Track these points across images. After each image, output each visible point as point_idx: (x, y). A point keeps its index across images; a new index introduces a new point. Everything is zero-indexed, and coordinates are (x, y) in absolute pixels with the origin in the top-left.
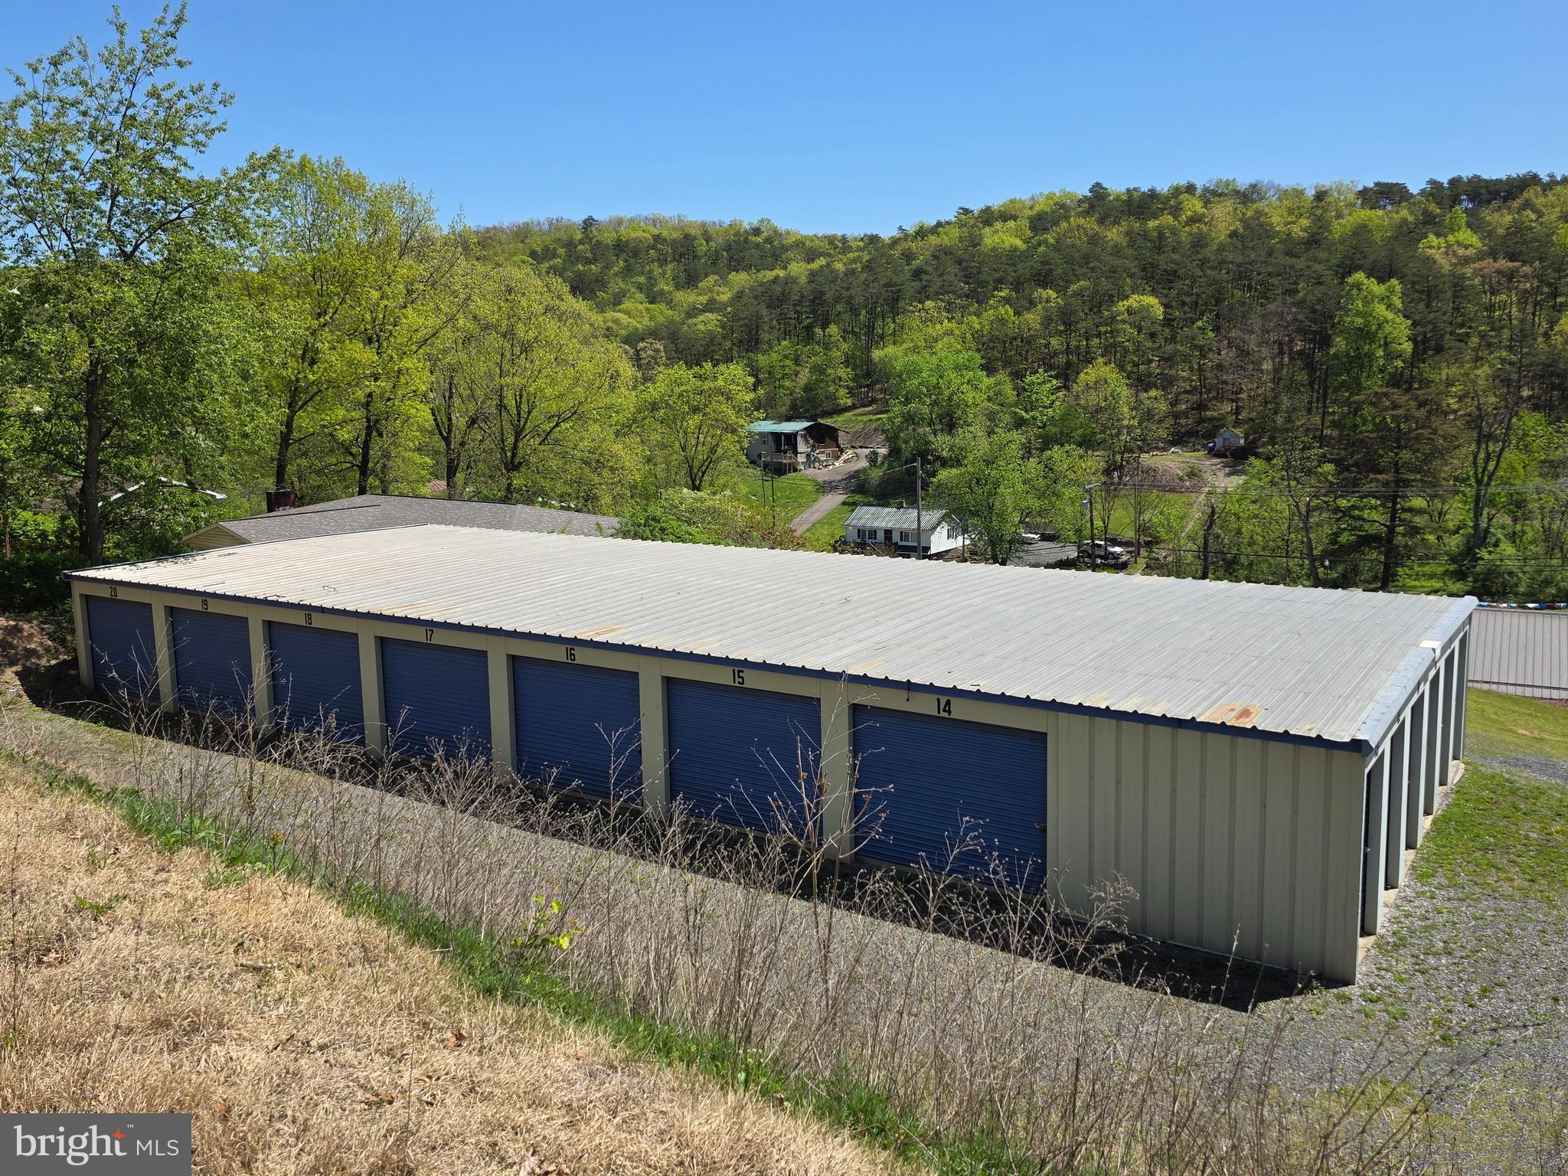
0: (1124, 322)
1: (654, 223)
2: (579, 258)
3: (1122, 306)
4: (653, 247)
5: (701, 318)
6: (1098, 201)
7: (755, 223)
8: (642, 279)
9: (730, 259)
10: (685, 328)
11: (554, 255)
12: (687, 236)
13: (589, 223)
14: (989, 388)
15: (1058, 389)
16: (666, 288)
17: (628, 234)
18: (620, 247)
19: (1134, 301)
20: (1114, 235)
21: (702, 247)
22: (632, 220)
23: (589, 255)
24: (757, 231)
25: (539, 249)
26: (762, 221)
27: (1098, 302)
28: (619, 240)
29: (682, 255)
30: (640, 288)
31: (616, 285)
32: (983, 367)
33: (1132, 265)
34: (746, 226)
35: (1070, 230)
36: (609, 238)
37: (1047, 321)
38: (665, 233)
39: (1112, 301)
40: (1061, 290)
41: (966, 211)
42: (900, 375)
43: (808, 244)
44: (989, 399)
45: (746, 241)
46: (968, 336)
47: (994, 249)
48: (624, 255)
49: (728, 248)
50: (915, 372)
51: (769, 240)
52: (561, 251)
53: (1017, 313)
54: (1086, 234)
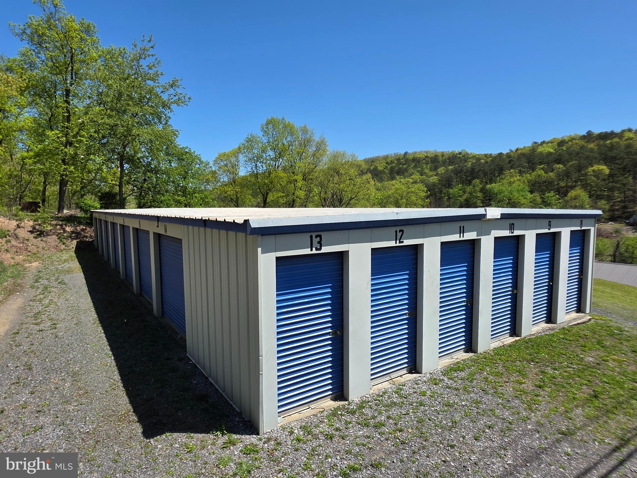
0: (591, 175)
1: (427, 152)
2: (401, 164)
3: (590, 169)
4: (424, 159)
5: (432, 178)
6: (589, 137)
7: (460, 151)
8: (419, 169)
9: (450, 162)
10: (426, 181)
11: (394, 163)
12: (436, 156)
13: (406, 153)
14: (531, 198)
15: (559, 199)
16: (427, 171)
17: (417, 156)
18: (414, 160)
19: (596, 167)
20: (591, 146)
21: (440, 159)
22: (420, 152)
23: (404, 163)
24: (460, 153)
25: (389, 162)
26: (463, 150)
27: (580, 168)
28: (414, 157)
29: (434, 161)
30: (418, 171)
31: (411, 170)
32: (530, 192)
33: (597, 156)
34: (457, 152)
36: (411, 157)
38: (429, 155)
39: (586, 167)
40: (565, 166)
41: (536, 143)
42: (497, 194)
43: (477, 156)
44: (531, 202)
45: (456, 156)
46: (526, 181)
47: (541, 152)
48: (415, 162)
49: (449, 159)
50: (501, 192)
51: (464, 156)
52: (396, 162)
53: (546, 173)
54: (579, 146)
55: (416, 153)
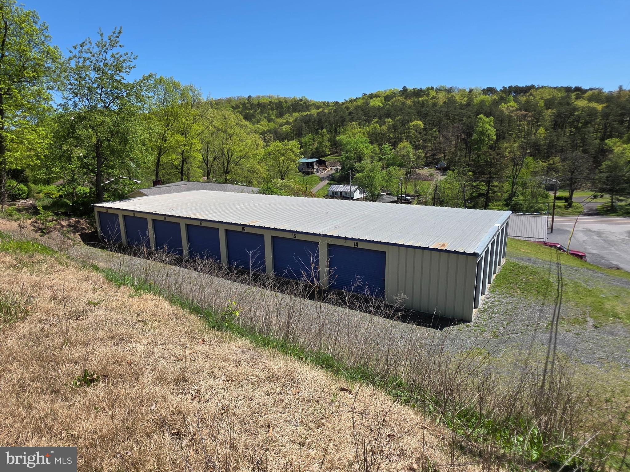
0: (412, 129)
1: (270, 97)
2: (247, 108)
3: (411, 124)
4: (269, 105)
5: (284, 127)
6: (404, 92)
7: (301, 98)
8: (266, 115)
9: (293, 108)
10: (279, 130)
11: (239, 107)
12: (280, 102)
13: (249, 97)
14: (371, 149)
15: (392, 149)
16: (273, 118)
17: (261, 101)
18: (259, 105)
19: (415, 123)
20: (409, 102)
21: (284, 105)
22: (263, 97)
23: (250, 107)
24: (301, 100)
25: (234, 106)
26: (303, 97)
27: (404, 123)
28: (259, 103)
29: (278, 107)
30: (265, 117)
31: (258, 117)
32: (370, 142)
33: (415, 112)
34: (298, 99)
35: (396, 101)
36: (256, 102)
37: (389, 128)
38: (273, 101)
39: (408, 123)
40: (393, 119)
41: (365, 94)
42: (345, 145)
43: (317, 104)
44: (372, 152)
45: (298, 103)
46: (365, 133)
47: (373, 106)
48: (261, 107)
49: (292, 105)
50: (349, 143)
51: (305, 103)
52: (241, 106)
53: (380, 126)
54: (401, 102)
55: (259, 97)
